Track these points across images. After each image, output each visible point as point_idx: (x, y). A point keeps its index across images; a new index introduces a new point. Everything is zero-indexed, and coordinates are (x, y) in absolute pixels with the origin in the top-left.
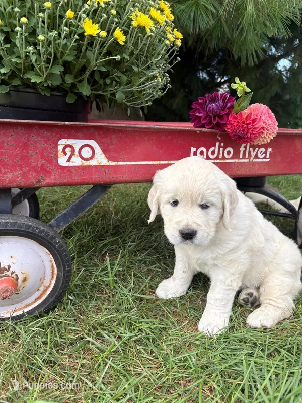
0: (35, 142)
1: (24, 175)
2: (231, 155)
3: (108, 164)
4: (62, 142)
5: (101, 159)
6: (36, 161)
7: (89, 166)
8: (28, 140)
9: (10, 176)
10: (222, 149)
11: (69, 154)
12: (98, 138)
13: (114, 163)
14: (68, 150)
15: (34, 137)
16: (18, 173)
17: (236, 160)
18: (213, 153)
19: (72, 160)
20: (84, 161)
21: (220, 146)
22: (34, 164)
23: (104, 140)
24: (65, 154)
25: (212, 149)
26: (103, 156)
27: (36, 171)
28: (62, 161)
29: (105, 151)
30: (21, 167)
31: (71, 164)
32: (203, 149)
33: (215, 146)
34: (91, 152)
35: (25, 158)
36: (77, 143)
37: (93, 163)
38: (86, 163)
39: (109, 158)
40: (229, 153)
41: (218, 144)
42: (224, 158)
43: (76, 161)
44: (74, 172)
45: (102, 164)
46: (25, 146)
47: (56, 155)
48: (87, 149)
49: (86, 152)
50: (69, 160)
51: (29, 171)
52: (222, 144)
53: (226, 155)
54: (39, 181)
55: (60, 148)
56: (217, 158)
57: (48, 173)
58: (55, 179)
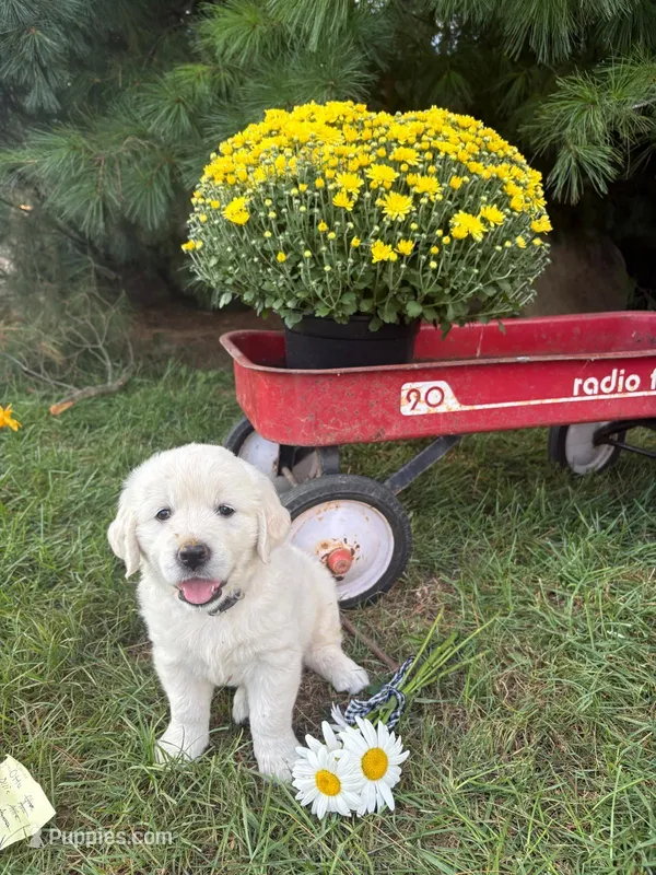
0: (377, 389)
1: (363, 429)
2: (636, 386)
3: (460, 409)
4: (407, 387)
5: (452, 404)
6: (377, 412)
7: (437, 415)
8: (370, 387)
9: (348, 430)
10: (621, 379)
11: (413, 400)
12: (449, 377)
13: (467, 408)
14: (413, 395)
15: (377, 384)
16: (357, 426)
17: (645, 393)
18: (608, 384)
19: (417, 407)
20: (431, 408)
21: (618, 375)
22: (374, 415)
23: (456, 380)
24: (409, 400)
25: (606, 379)
26: (455, 400)
27: (375, 422)
28: (406, 410)
29: (457, 393)
30: (360, 419)
31: (415, 413)
32: (593, 380)
33: (610, 374)
34: (440, 397)
35: (365, 409)
36: (423, 386)
37: (441, 409)
38: (433, 410)
39: (463, 402)
40: (633, 383)
41: (615, 372)
42: (625, 390)
43: (422, 409)
44: (419, 422)
45: (453, 410)
46: (366, 395)
47: (399, 403)
48: (436, 392)
49: (434, 397)
50: (413, 408)
51: (368, 424)
52: (622, 372)
53: (628, 387)
54: (379, 435)
55: (404, 394)
56: (615, 391)
57: (388, 424)
58: (397, 431)
